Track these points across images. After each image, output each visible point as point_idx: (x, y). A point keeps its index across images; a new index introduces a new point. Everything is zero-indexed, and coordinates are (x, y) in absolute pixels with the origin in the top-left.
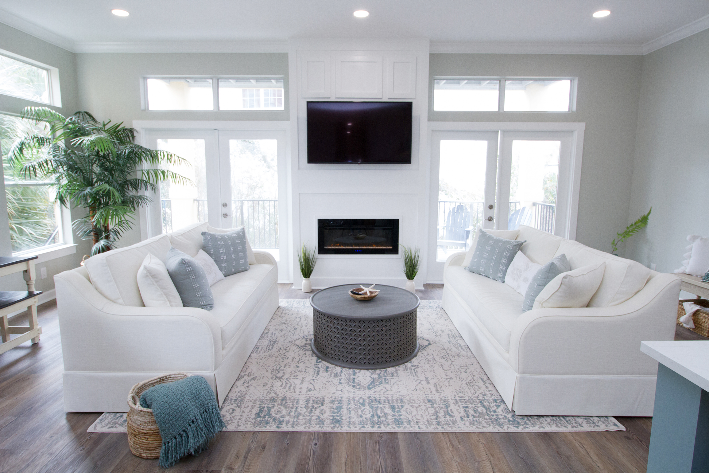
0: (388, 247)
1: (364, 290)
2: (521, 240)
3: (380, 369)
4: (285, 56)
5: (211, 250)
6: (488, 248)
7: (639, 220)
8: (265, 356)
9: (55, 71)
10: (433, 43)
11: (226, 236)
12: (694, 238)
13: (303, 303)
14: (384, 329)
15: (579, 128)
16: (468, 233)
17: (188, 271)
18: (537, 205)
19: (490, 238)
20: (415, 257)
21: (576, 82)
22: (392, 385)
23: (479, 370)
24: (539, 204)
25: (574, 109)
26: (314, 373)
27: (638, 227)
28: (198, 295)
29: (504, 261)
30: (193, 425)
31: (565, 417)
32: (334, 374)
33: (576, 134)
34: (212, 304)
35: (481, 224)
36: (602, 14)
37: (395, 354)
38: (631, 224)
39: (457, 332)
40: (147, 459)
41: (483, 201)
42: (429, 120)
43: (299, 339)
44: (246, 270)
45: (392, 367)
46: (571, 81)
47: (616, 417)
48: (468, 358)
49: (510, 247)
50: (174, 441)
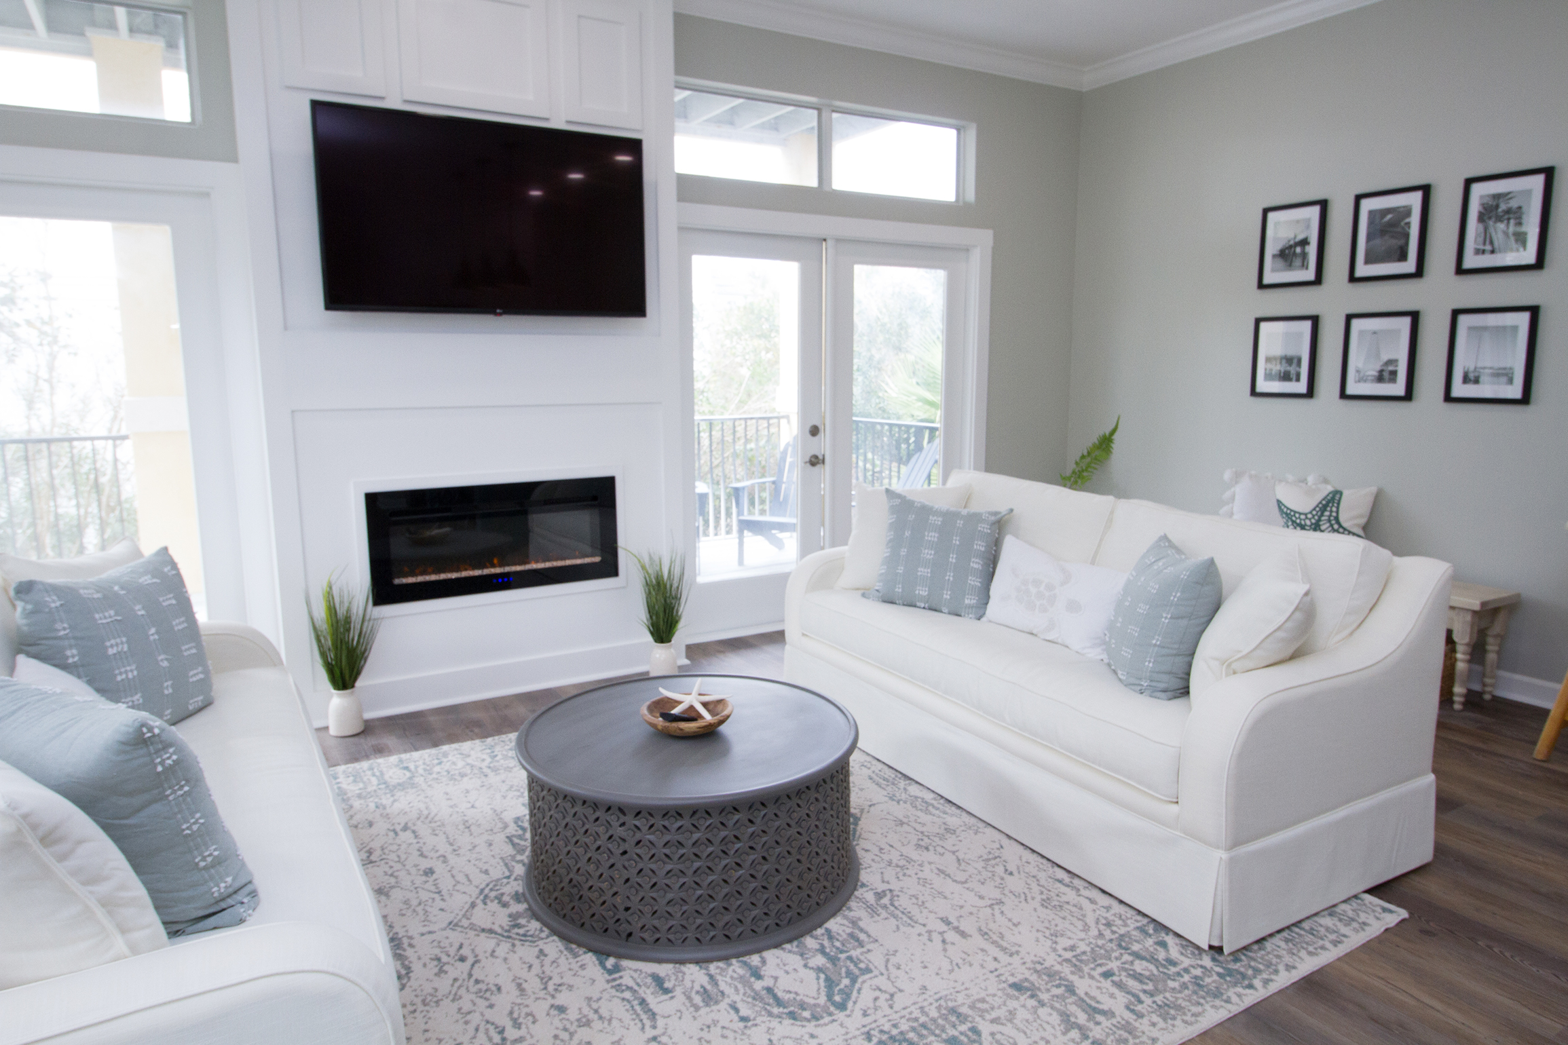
0: (588, 560)
1: (680, 703)
3: (806, 932)
5: (68, 653)
7: (1094, 445)
8: (411, 1008)
11: (116, 588)
12: (1238, 476)
13: (374, 775)
15: (982, 241)
17: (160, 769)
21: (972, 135)
22: (884, 971)
25: (971, 196)
26: (638, 1015)
27: (1096, 459)
28: (204, 859)
29: (975, 566)
31: (1299, 925)
32: (698, 992)
33: (976, 255)
34: (250, 882)
38: (1080, 455)
39: (880, 766)
42: (677, 196)
43: (473, 905)
44: (207, 705)
45: (834, 915)
46: (959, 130)
47: (1371, 891)
48: (975, 830)
49: (984, 527)
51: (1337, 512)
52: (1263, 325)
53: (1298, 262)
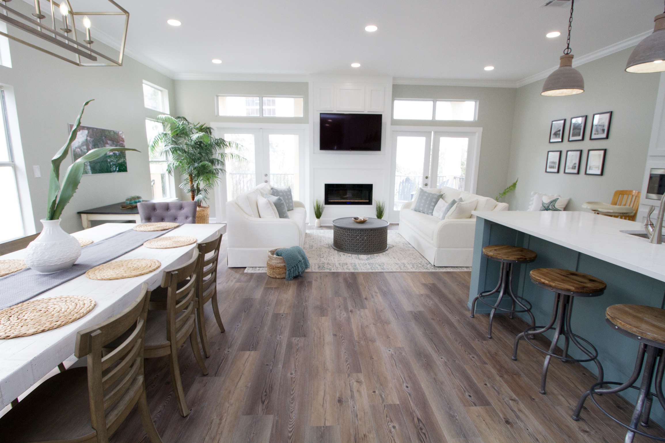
0: (366, 201)
1: (360, 218)
2: (442, 193)
3: (370, 254)
4: (306, 84)
6: (425, 197)
7: (512, 185)
9: (166, 92)
10: (394, 78)
12: (535, 193)
14: (373, 235)
15: (479, 130)
16: (412, 195)
18: (457, 179)
19: (426, 192)
20: (382, 206)
21: (478, 103)
23: (419, 254)
24: (458, 178)
25: (477, 119)
26: (338, 256)
27: (511, 188)
29: (433, 204)
30: (300, 263)
33: (477, 134)
35: (421, 186)
36: (489, 68)
37: (378, 248)
38: (507, 188)
39: (407, 242)
40: (279, 278)
41: (422, 176)
42: (391, 125)
43: (324, 245)
44: (292, 210)
46: (475, 102)
48: (413, 251)
49: (436, 196)
50: (293, 269)
51: (555, 204)
52: (550, 153)
53: (558, 136)
